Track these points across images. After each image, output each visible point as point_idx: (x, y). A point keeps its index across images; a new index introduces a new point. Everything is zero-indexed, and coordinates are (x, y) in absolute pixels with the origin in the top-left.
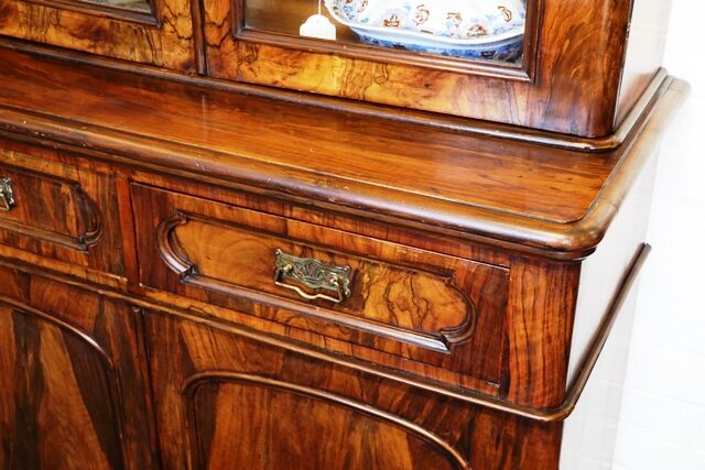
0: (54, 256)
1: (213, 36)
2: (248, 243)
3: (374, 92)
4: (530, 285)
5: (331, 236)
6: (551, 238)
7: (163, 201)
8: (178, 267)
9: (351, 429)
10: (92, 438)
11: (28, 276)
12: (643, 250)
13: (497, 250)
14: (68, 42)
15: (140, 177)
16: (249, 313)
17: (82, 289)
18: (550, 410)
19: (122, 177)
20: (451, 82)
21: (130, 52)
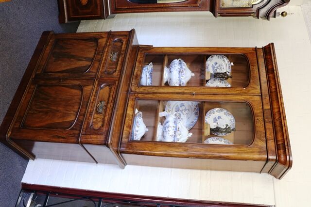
0: (103, 66)
1: (136, 95)
2: (106, 98)
3: (127, 118)
4: (102, 138)
5: (108, 110)
6: (109, 141)
7: (113, 85)
8: (102, 85)
9: (74, 111)
10: (69, 68)
11: (100, 61)
12: (97, 163)
13: (107, 133)
14: (135, 72)
15: (117, 82)
16: (95, 96)
17: (98, 70)
18: (81, 142)
19: (117, 79)
20: (129, 130)
21: (134, 81)
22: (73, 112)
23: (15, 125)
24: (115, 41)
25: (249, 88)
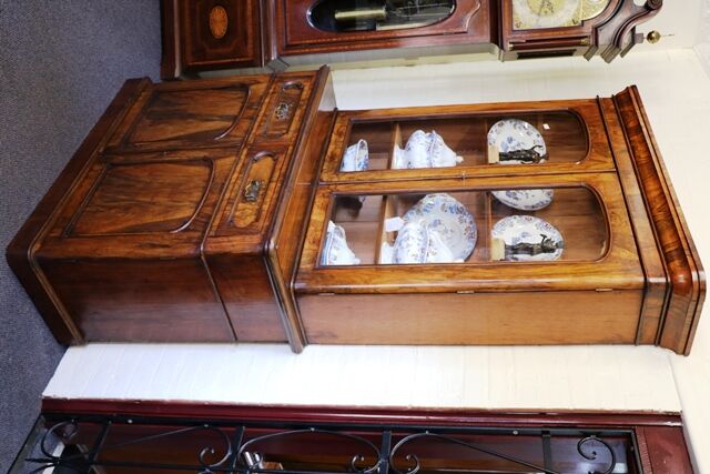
0: (259, 126)
2: (266, 175)
4: (254, 240)
5: (270, 193)
7: (282, 153)
9: (191, 202)
10: (182, 134)
11: (252, 119)
13: (268, 230)
14: (330, 150)
15: (291, 148)
16: (240, 174)
17: (248, 132)
19: (291, 143)
20: (315, 248)
21: (326, 166)
22: (187, 203)
23: (51, 231)
24: (287, 88)
25: (586, 162)
